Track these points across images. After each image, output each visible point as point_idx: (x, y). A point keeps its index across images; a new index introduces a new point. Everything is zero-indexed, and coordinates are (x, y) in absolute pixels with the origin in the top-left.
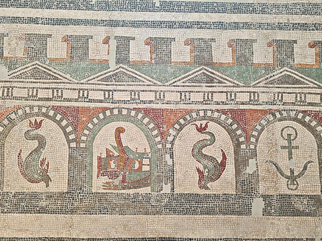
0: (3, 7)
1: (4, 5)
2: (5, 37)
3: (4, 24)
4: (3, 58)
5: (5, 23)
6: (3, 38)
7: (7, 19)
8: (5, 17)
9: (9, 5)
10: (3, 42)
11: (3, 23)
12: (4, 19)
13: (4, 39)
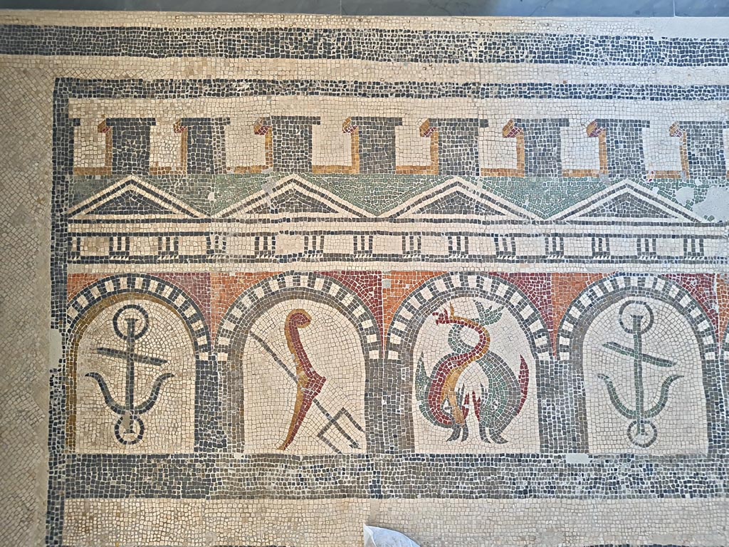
0: (713, 65)
1: (716, 60)
2: (724, 130)
3: (720, 102)
4: (724, 174)
5: (721, 99)
6: (721, 132)
7: (724, 91)
8: (719, 87)
9: (725, 60)
10: (721, 139)
11: (717, 99)
12: (717, 90)
13: (724, 133)
